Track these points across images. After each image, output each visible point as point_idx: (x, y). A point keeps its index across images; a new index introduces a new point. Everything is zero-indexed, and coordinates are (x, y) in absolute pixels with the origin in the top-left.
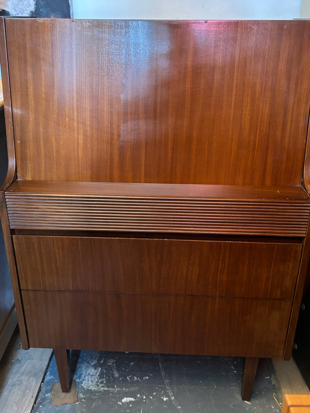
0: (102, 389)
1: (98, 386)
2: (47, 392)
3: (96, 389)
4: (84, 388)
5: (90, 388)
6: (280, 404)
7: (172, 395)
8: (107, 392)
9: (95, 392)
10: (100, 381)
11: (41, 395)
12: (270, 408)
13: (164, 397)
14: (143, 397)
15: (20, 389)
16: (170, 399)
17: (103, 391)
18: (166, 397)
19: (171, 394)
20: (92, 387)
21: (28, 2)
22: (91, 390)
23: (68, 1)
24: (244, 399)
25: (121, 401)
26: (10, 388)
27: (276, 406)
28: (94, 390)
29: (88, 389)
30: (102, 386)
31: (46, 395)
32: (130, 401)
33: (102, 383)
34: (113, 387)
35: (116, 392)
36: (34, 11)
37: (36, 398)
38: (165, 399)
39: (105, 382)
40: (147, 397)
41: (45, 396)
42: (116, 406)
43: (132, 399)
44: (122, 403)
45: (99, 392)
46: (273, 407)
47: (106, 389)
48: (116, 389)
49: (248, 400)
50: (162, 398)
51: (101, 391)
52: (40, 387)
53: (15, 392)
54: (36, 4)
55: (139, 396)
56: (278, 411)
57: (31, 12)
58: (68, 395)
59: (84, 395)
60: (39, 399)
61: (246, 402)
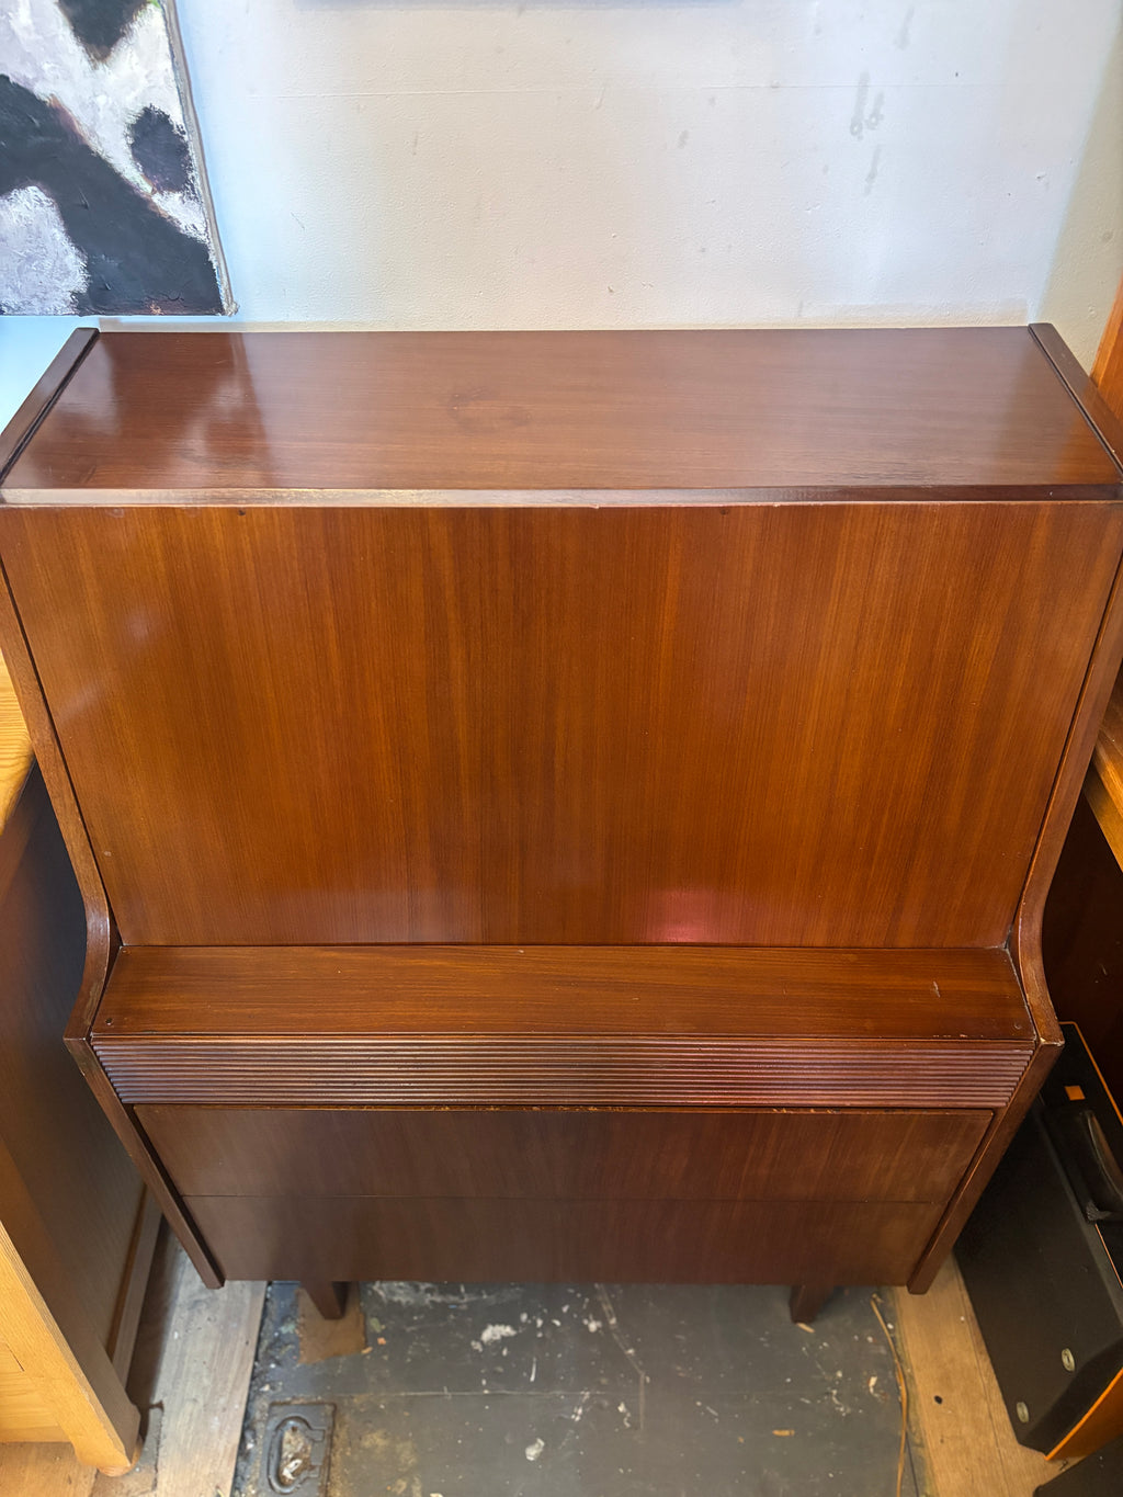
0: (428, 1298)
1: (416, 1288)
2: (283, 1321)
3: (412, 1301)
4: (380, 1297)
5: (396, 1299)
6: (890, 1326)
7: (610, 1312)
8: (441, 1310)
9: (410, 1310)
11: (269, 1325)
12: (863, 1340)
13: (590, 1321)
14: (535, 1323)
15: (212, 1318)
16: (605, 1328)
17: (431, 1307)
18: (596, 1319)
19: (607, 1308)
20: (400, 1295)
22: (399, 1303)
23: (208, 257)
24: (796, 1320)
25: (478, 1338)
26: (186, 1314)
27: (879, 1335)
28: (408, 1302)
29: (391, 1303)
30: (427, 1291)
31: (284, 1330)
32: (503, 1337)
33: (425, 1278)
34: (457, 1292)
35: (464, 1307)
36: (83, 290)
37: (259, 1340)
38: (593, 1326)
40: (548, 1324)
41: (280, 1333)
42: (468, 1356)
43: (507, 1330)
44: (482, 1343)
45: (421, 1310)
46: (870, 1339)
47: (438, 1299)
48: (463, 1298)
49: (808, 1322)
50: (586, 1322)
51: (426, 1307)
52: (266, 1300)
53: (200, 1329)
54: (89, 268)
55: (524, 1317)
56: (883, 1351)
57: (73, 293)
58: (342, 1325)
59: (382, 1323)
60: (265, 1343)
61: (803, 1326)
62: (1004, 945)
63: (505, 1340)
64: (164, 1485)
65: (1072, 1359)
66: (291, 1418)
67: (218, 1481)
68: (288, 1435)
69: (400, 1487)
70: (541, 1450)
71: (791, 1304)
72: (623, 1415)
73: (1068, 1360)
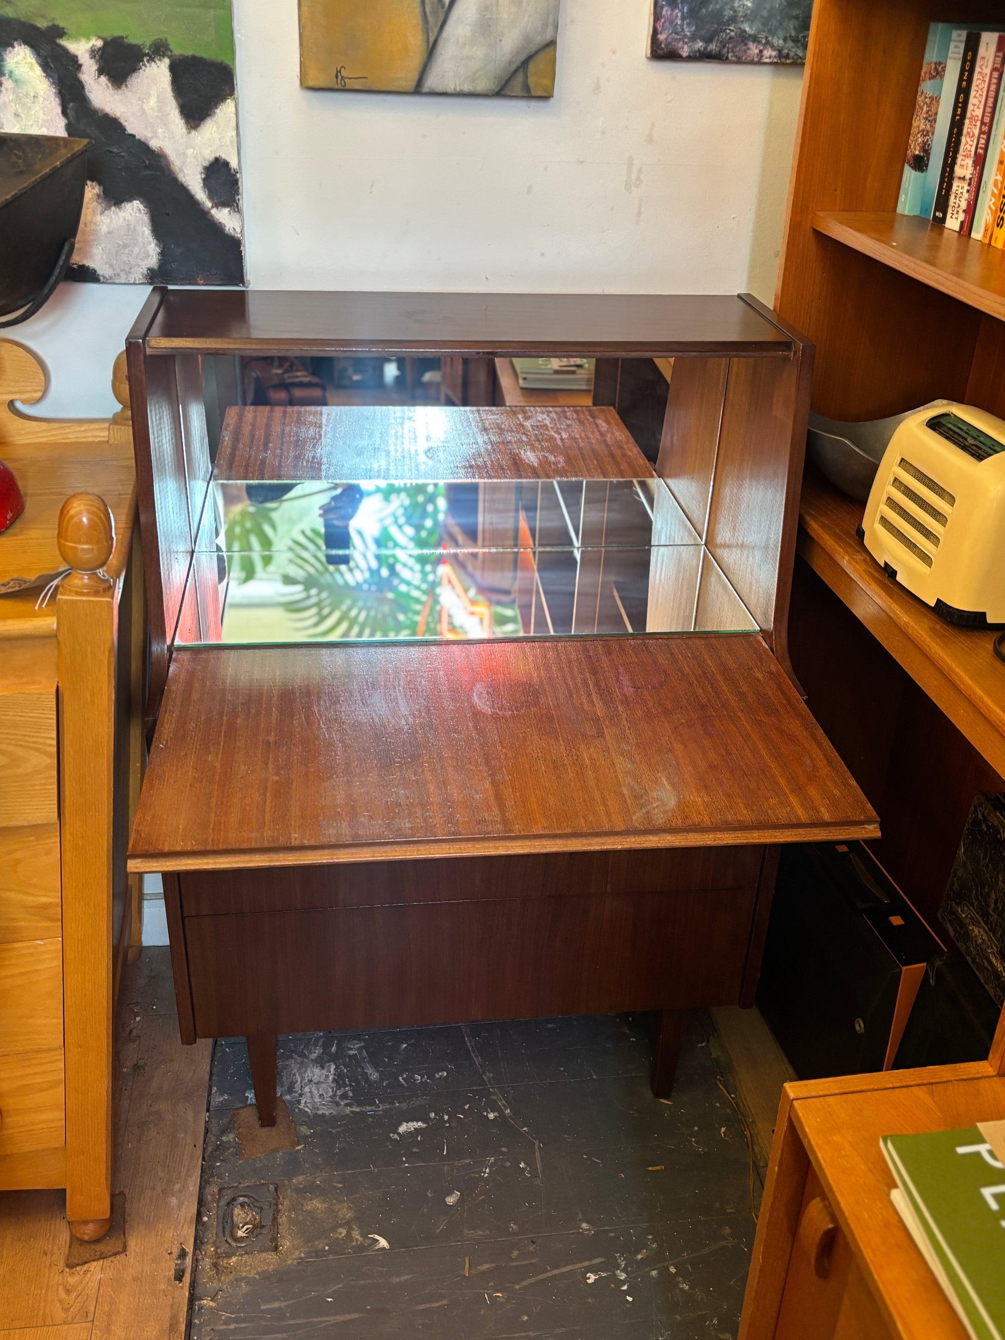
0: (348, 1110)
1: (338, 1104)
2: (224, 1132)
3: (335, 1113)
4: (307, 1112)
5: (320, 1112)
6: (733, 1096)
7: (504, 1105)
8: (360, 1116)
9: (333, 1119)
10: (339, 1093)
11: (212, 1137)
12: (712, 1107)
13: (488, 1113)
14: (442, 1118)
15: (161, 1132)
16: (502, 1116)
17: (351, 1115)
18: (493, 1111)
19: (502, 1103)
20: (324, 1110)
21: (143, 250)
22: (324, 1115)
23: (240, 247)
24: (658, 1094)
25: (395, 1131)
28: (330, 1114)
29: (316, 1115)
30: (347, 1105)
31: (224, 1139)
32: (415, 1129)
33: (344, 1096)
34: (373, 1104)
35: (381, 1113)
36: (156, 267)
37: (205, 1147)
38: (491, 1116)
39: (350, 1094)
40: (453, 1116)
41: (221, 1141)
42: (389, 1143)
43: (420, 1124)
44: (399, 1134)
45: (343, 1117)
46: (718, 1105)
47: (358, 1110)
48: (379, 1107)
49: (667, 1097)
50: (485, 1114)
51: (348, 1115)
52: (207, 1122)
53: (150, 1140)
54: (162, 253)
55: (432, 1115)
56: (729, 1111)
57: (149, 269)
58: (274, 1131)
59: (310, 1128)
60: (210, 1149)
61: (662, 1101)
63: (417, 1131)
64: (133, 1247)
65: (862, 1025)
66: (242, 1196)
67: (181, 1240)
68: (237, 1211)
69: (341, 1233)
70: (458, 1198)
72: (524, 1169)
73: (860, 1026)
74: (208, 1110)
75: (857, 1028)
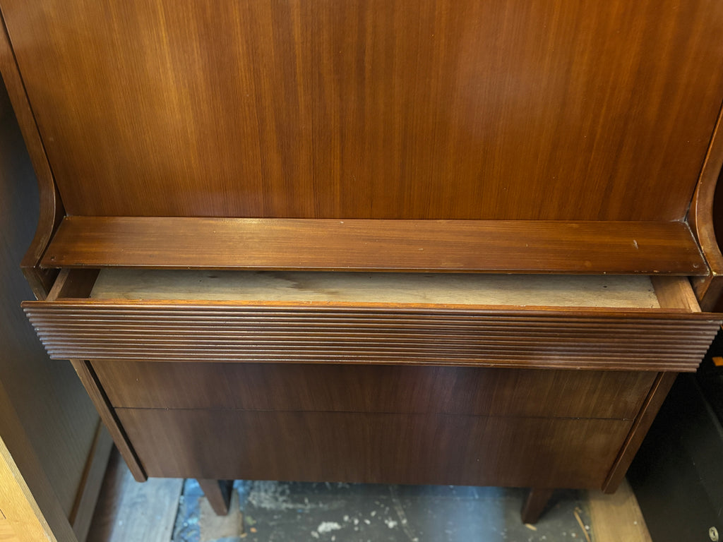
0: (284, 506)
1: (276, 499)
2: (191, 515)
3: (274, 507)
4: (253, 504)
5: (263, 506)
6: (587, 527)
7: (402, 516)
8: (292, 513)
9: (272, 512)
10: (280, 489)
11: (181, 519)
12: (569, 535)
13: (389, 521)
14: (353, 522)
15: (144, 513)
16: (399, 526)
17: (286, 511)
18: (393, 520)
19: (400, 513)
20: (266, 503)
22: (265, 509)
24: (526, 521)
25: (316, 530)
26: (127, 510)
27: (579, 532)
28: (271, 508)
29: (260, 508)
30: (284, 501)
31: (190, 522)
32: (332, 530)
33: (283, 493)
34: (302, 502)
35: (307, 512)
37: (175, 527)
38: (391, 524)
39: (288, 492)
40: (361, 522)
41: (188, 523)
42: (309, 540)
43: (335, 526)
44: (319, 533)
45: (280, 512)
46: (574, 535)
47: (291, 506)
48: (306, 506)
49: (533, 523)
50: (386, 522)
51: (283, 511)
52: (179, 504)
53: (136, 519)
55: (346, 518)
58: (227, 519)
59: (254, 518)
60: (178, 529)
61: (529, 526)
62: (684, 218)
63: (334, 532)
65: (717, 534)
71: (522, 511)
73: (714, 534)
74: (182, 493)
75: (711, 535)
